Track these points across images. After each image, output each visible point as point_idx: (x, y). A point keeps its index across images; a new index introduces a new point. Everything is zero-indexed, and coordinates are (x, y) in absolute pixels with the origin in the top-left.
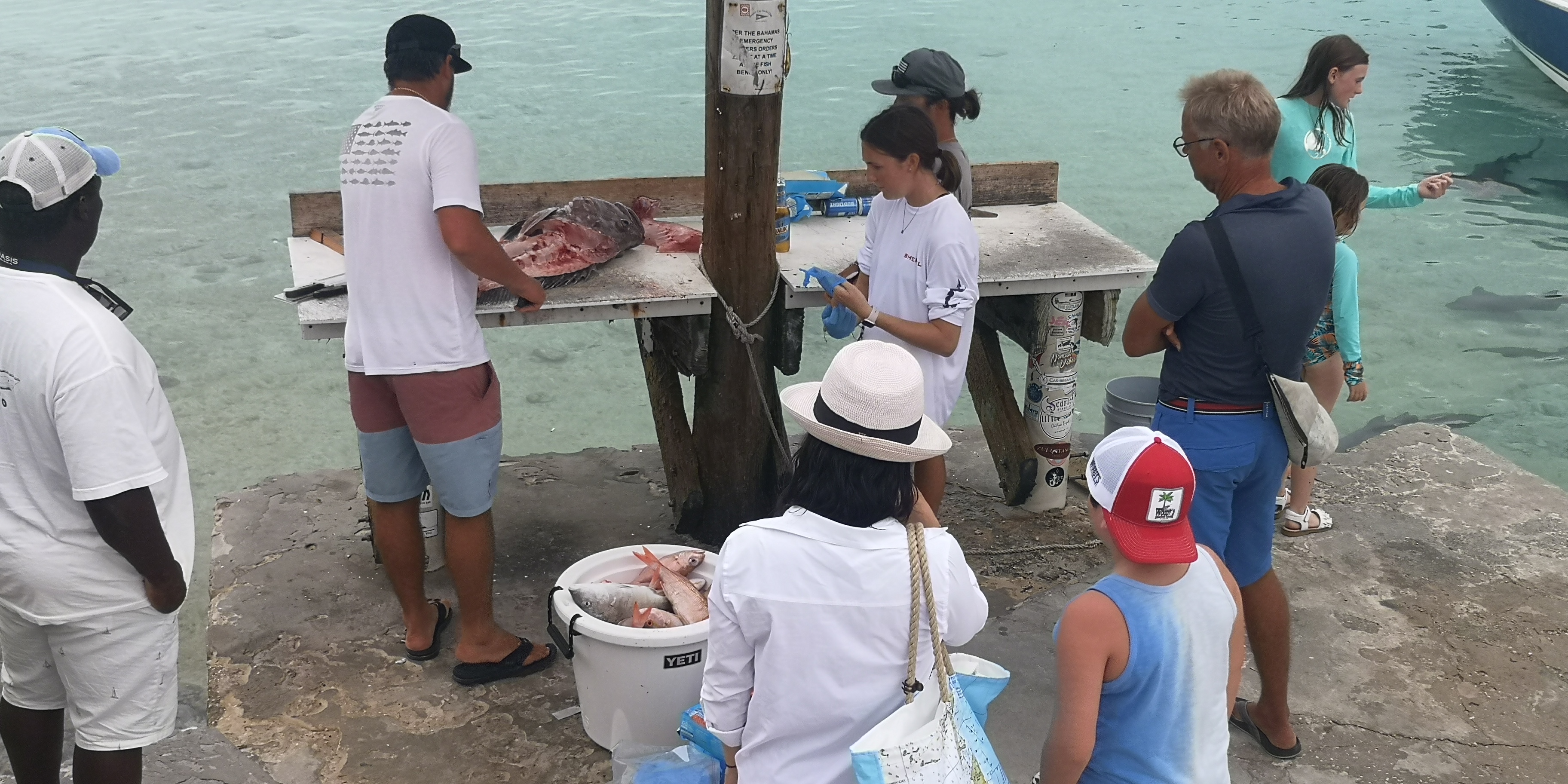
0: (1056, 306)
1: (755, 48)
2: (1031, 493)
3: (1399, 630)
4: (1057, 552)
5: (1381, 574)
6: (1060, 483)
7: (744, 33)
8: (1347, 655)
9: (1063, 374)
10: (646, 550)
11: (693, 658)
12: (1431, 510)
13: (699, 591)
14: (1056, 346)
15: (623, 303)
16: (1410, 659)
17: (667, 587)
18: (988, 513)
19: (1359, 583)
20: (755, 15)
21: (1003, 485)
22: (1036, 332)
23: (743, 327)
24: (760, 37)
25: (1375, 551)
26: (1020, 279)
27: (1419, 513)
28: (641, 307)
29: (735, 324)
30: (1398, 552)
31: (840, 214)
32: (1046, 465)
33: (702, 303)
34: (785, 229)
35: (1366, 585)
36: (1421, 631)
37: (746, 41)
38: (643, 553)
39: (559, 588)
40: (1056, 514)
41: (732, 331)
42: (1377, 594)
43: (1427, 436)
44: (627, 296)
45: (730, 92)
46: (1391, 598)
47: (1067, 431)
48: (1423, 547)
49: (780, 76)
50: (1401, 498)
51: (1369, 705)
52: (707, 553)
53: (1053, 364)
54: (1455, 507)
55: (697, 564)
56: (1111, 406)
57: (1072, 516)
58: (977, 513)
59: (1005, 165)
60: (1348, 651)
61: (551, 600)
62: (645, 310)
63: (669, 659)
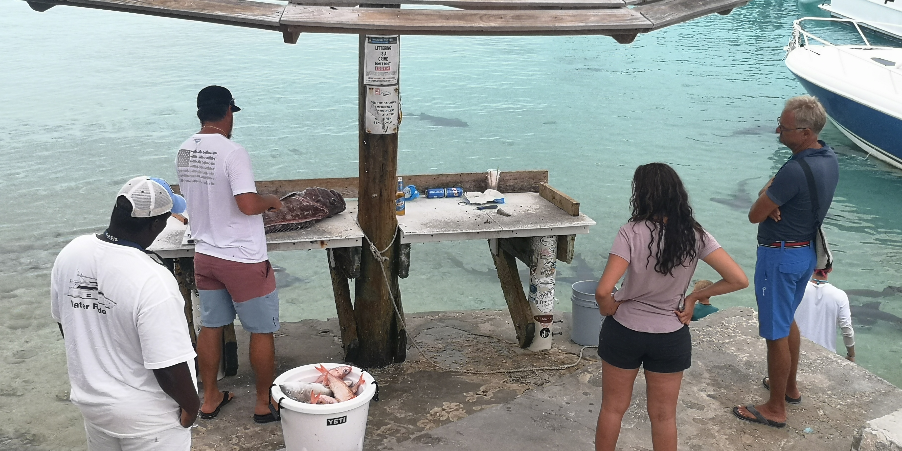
0: (543, 243)
1: (383, 111)
2: (533, 341)
3: (714, 409)
4: (544, 371)
5: (709, 381)
6: (547, 336)
7: (377, 103)
8: (686, 421)
9: (548, 279)
10: (321, 366)
11: (342, 420)
12: (738, 350)
13: (349, 387)
14: (544, 264)
15: (315, 240)
16: (719, 424)
17: (331, 385)
18: (510, 352)
19: (697, 386)
20: (383, 94)
21: (518, 337)
22: (532, 256)
23: (379, 253)
24: (386, 105)
25: (706, 370)
26: (522, 228)
27: (732, 351)
28: (325, 243)
29: (374, 252)
30: (719, 370)
31: (435, 197)
32: (540, 326)
33: (357, 241)
34: (402, 203)
35: (701, 387)
36: (726, 410)
37: (378, 107)
38: (320, 367)
39: (274, 385)
40: (546, 352)
41: (373, 255)
42: (705, 391)
43: (741, 312)
44: (317, 237)
45: (371, 133)
46: (713, 393)
47: (550, 308)
48: (733, 368)
49: (396, 125)
50: (724, 343)
51: (694, 446)
52: (353, 367)
53: (542, 273)
54: (752, 348)
55: (347, 373)
56: (575, 296)
57: (554, 354)
58: (505, 352)
59: (520, 172)
60: (687, 419)
61: (270, 391)
62: (328, 244)
63: (329, 421)
